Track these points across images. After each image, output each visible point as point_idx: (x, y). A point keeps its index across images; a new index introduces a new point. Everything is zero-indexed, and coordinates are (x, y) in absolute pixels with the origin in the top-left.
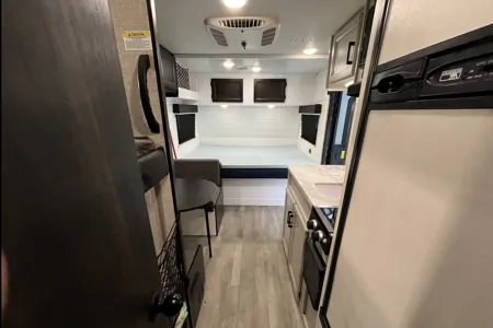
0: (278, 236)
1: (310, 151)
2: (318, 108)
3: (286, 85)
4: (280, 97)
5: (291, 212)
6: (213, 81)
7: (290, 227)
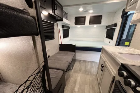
0: (95, 73)
1: (110, 42)
2: (115, 25)
3: (102, 17)
4: (99, 22)
5: (103, 65)
6: (75, 17)
7: (102, 71)
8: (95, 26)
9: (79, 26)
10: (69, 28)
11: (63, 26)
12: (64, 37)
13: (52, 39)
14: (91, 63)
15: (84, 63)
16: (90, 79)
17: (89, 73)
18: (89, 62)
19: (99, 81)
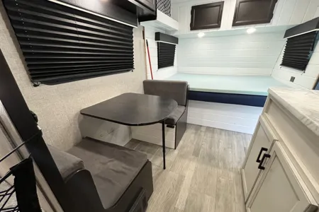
0: (237, 165)
1: (293, 79)
5: (266, 150)
6: (193, 8)
7: (261, 168)
8: (251, 29)
9: (201, 33)
10: (176, 40)
11: (158, 36)
12: (160, 66)
13: (128, 71)
14: (229, 135)
15: (209, 135)
16: (220, 181)
17: (221, 164)
18: (223, 133)
19: (247, 192)
